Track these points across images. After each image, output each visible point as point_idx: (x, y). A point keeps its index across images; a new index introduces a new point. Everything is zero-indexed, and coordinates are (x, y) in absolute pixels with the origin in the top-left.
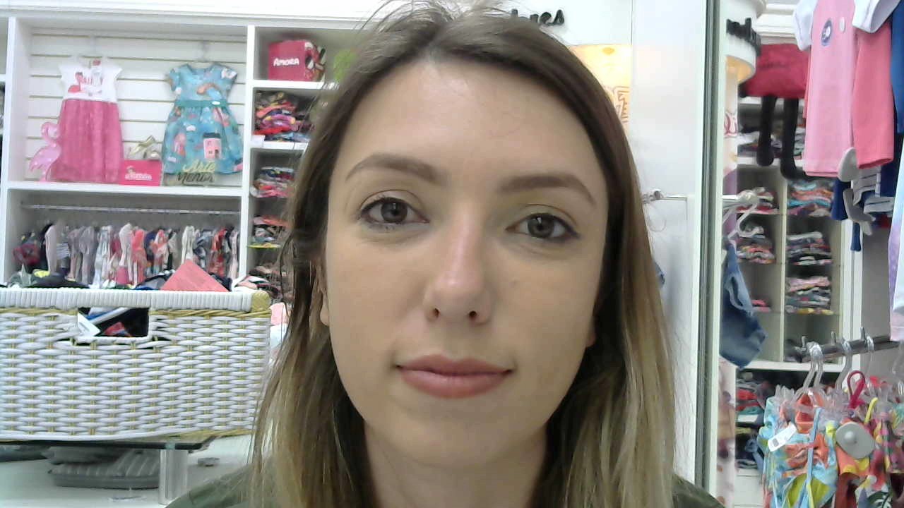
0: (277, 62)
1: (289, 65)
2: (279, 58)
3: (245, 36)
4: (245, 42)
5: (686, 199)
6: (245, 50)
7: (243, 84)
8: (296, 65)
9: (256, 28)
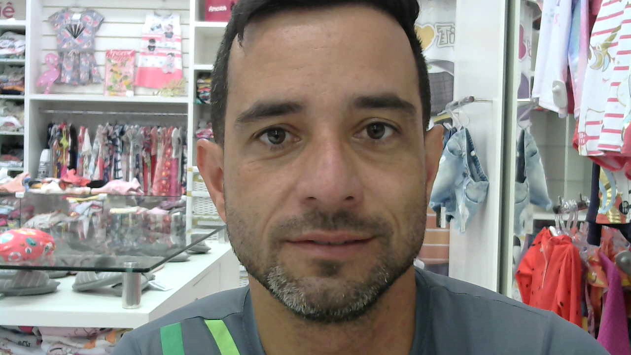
0: (212, 9)
1: (219, 11)
2: (213, 6)
5: (492, 102)
6: (189, 1)
7: (188, 24)
8: (224, 11)
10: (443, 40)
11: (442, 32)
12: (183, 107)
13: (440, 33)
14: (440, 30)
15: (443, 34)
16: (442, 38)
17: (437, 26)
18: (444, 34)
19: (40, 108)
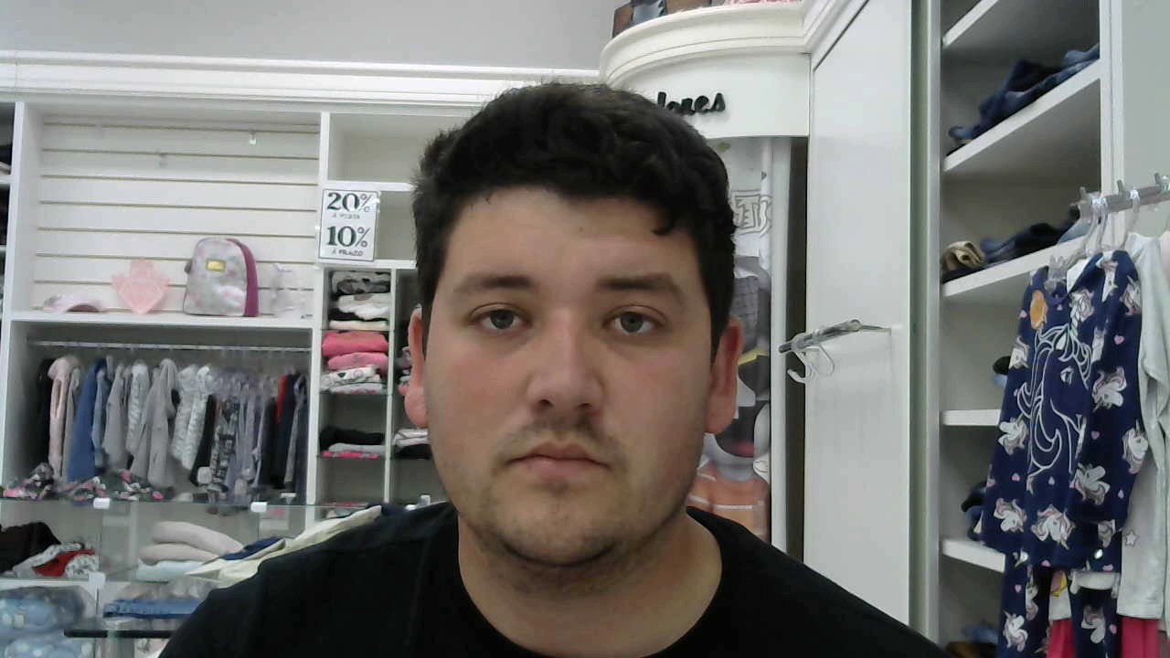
3: (318, 124)
4: (318, 133)
5: (889, 331)
6: (318, 142)
7: (316, 185)
9: (333, 117)
10: (746, 220)
11: (743, 206)
12: (303, 336)
13: (742, 209)
14: (741, 203)
15: (745, 211)
16: (745, 217)
17: (736, 196)
18: (747, 211)
19: (29, 338)
